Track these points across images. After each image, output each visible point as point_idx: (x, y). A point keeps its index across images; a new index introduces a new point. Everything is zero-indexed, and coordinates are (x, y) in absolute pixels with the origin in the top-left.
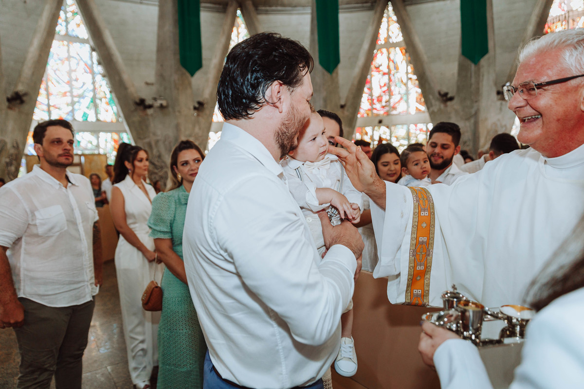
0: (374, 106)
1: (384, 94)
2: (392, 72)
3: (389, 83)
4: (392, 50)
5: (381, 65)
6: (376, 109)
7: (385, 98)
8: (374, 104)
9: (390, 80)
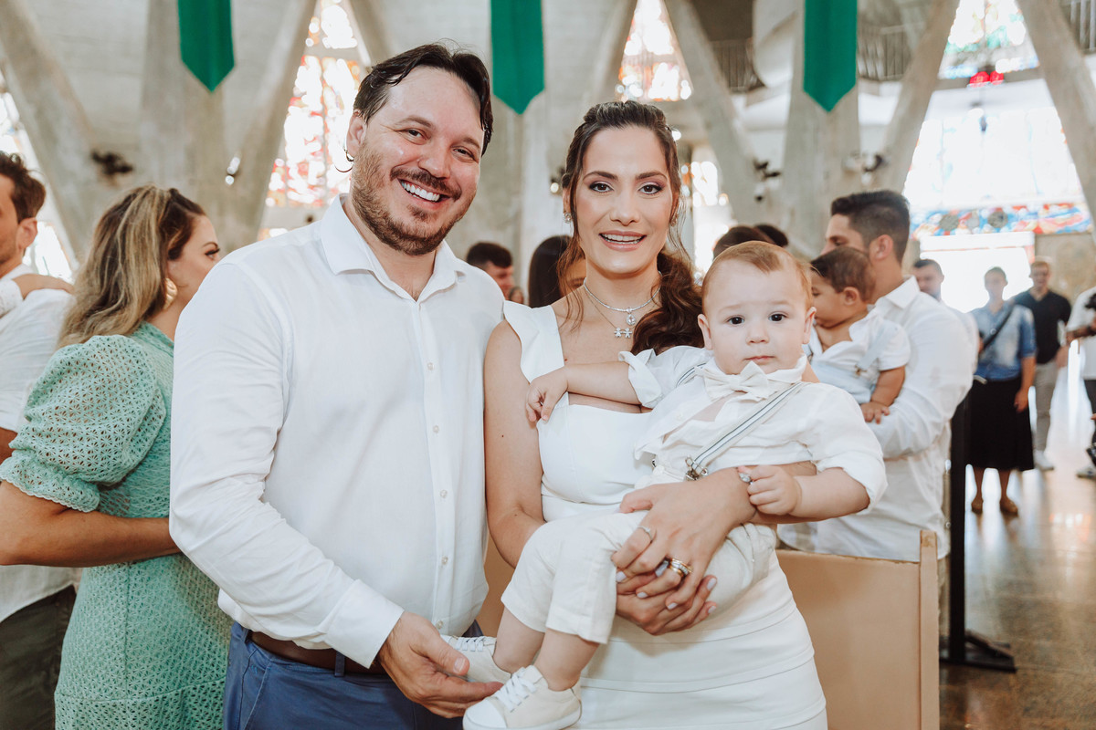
0: (291, 184)
1: (312, 157)
2: (330, 113)
3: (324, 136)
4: (329, 63)
5: (305, 93)
6: (294, 190)
7: (316, 167)
8: (290, 178)
9: (326, 129)
